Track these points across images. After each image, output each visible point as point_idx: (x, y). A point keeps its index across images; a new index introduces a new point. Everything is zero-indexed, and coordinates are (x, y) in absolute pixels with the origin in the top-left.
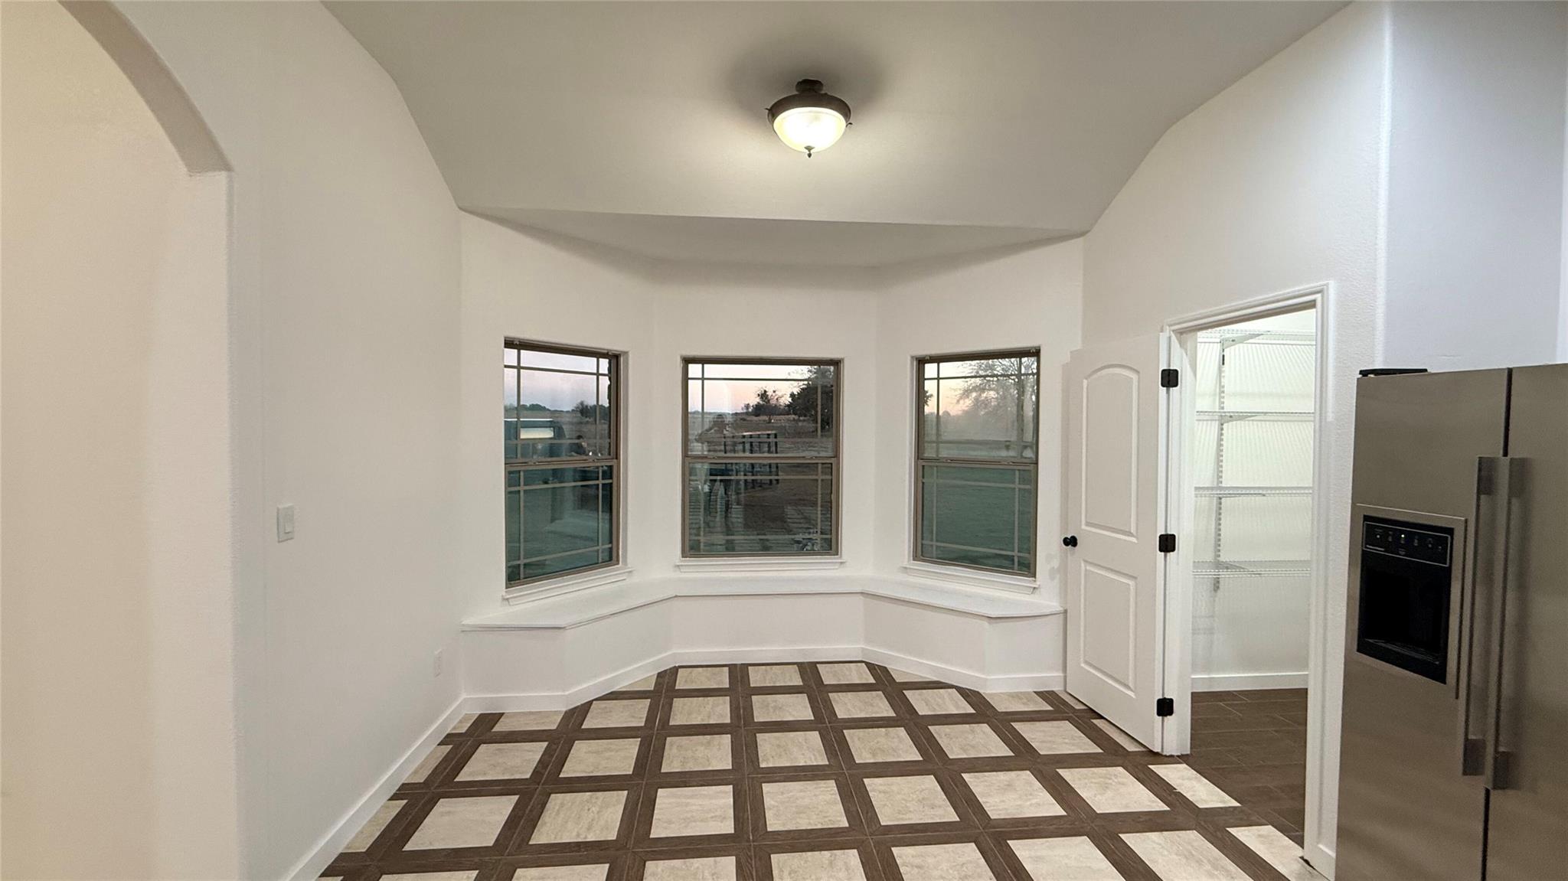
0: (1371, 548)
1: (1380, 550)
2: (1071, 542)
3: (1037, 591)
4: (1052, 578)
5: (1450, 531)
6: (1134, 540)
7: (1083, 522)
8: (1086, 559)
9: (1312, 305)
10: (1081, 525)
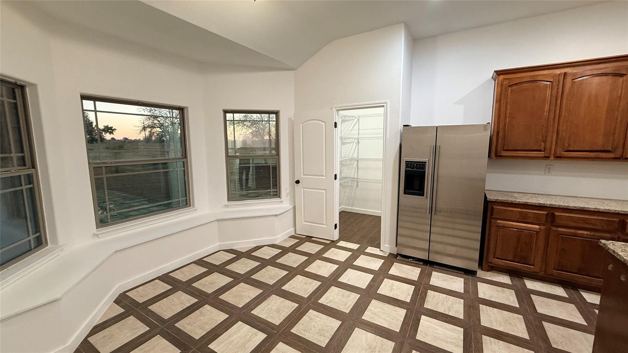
0: (407, 169)
1: (410, 169)
2: (298, 182)
3: (283, 202)
4: (287, 196)
5: (425, 162)
6: (325, 178)
7: (302, 174)
8: (303, 187)
9: (383, 106)
10: (301, 175)
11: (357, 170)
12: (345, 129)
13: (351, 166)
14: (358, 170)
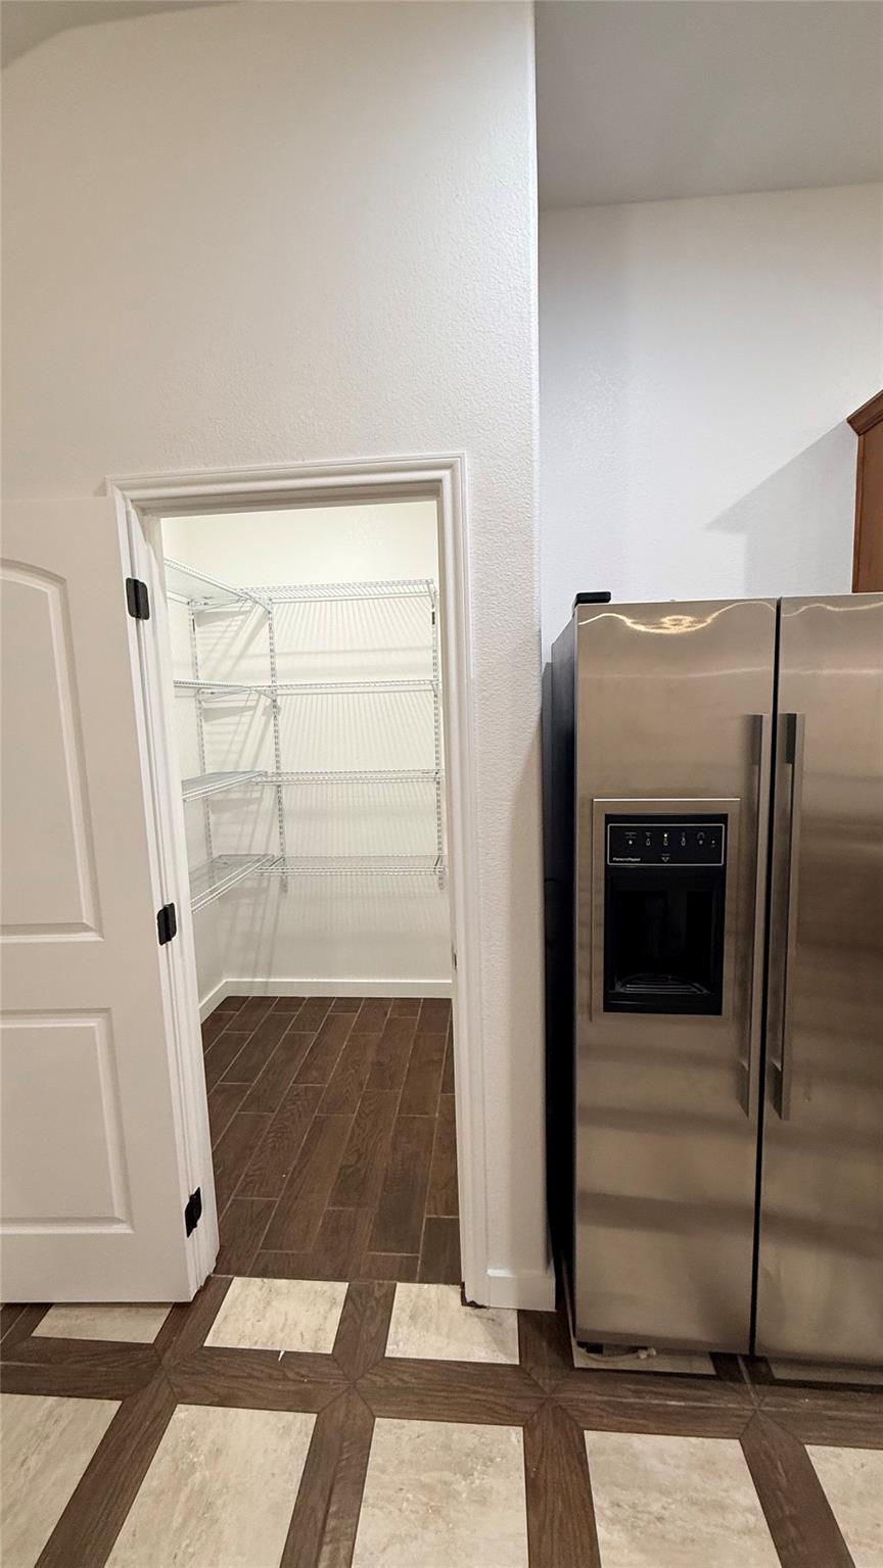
0: (620, 862)
1: (633, 862)
5: (723, 818)
6: (93, 938)
9: (430, 490)
11: (278, 824)
12: (211, 651)
13: (254, 807)
14: (281, 821)
